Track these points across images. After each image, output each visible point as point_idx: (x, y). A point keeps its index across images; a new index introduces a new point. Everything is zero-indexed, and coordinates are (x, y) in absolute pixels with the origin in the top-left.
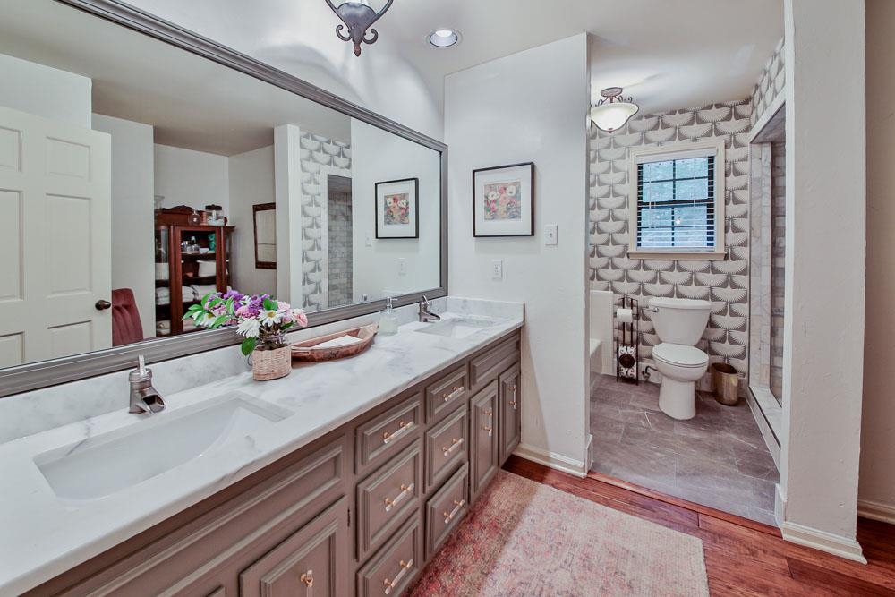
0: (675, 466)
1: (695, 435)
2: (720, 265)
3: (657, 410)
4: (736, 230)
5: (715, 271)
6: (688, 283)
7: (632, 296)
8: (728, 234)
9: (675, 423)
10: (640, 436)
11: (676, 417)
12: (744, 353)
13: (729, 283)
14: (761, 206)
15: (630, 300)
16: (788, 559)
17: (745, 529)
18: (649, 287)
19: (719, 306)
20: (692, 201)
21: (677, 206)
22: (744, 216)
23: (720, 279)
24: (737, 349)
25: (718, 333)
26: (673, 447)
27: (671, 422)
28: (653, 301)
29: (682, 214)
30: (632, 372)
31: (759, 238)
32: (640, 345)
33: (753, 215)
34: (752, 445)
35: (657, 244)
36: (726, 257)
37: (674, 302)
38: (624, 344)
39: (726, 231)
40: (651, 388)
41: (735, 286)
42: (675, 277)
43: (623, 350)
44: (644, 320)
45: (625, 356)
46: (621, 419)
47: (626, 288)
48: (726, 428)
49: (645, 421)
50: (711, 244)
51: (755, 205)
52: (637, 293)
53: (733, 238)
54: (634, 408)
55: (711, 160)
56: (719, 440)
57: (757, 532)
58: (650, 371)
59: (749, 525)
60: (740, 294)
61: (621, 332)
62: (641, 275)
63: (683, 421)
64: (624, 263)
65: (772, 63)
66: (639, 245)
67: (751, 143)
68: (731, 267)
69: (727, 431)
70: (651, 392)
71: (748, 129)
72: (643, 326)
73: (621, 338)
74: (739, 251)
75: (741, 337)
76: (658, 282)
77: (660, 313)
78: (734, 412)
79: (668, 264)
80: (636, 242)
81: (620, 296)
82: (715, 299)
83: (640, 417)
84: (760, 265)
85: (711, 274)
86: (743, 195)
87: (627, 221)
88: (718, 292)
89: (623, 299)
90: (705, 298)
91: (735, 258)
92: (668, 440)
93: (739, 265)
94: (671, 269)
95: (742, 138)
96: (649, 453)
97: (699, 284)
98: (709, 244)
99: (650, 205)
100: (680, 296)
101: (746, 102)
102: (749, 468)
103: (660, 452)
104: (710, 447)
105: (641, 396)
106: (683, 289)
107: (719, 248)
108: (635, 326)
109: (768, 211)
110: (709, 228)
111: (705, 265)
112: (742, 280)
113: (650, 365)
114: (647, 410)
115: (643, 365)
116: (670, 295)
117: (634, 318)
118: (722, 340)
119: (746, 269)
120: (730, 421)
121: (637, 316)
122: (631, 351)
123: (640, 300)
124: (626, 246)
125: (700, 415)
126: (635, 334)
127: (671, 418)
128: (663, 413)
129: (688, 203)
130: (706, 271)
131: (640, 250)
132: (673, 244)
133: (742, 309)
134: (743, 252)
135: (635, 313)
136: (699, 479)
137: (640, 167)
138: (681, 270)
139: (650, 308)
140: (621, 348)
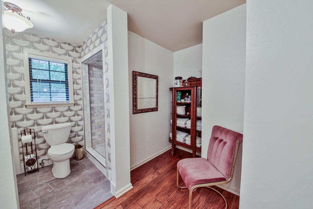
0: (73, 201)
1: (74, 180)
2: (72, 108)
3: (54, 178)
4: (78, 94)
5: (71, 110)
6: (60, 116)
7: (30, 128)
8: (75, 96)
9: (64, 180)
10: (50, 198)
11: (64, 177)
12: (83, 139)
13: (76, 114)
14: (86, 86)
15: (29, 130)
16: (121, 204)
17: (107, 206)
18: (40, 122)
19: (73, 123)
20: (59, 81)
21: (51, 83)
22: (80, 89)
23: (73, 113)
24: (80, 138)
25: (74, 134)
26: (68, 193)
27: (62, 181)
28: (44, 128)
29: (54, 87)
30: (35, 166)
31: (86, 97)
32: (37, 151)
33: (84, 89)
34: (93, 171)
35: (43, 100)
36: (75, 105)
37: (54, 126)
38: (27, 154)
39: (74, 95)
40: (46, 169)
41: (78, 115)
42: (54, 115)
43: (27, 158)
44: (38, 138)
45: (29, 160)
46: (36, 197)
47: (26, 124)
48: (83, 169)
49: (50, 188)
50: (68, 100)
51: (84, 86)
52: (34, 125)
53: (77, 97)
54: (41, 185)
55: (66, 65)
56: (83, 176)
57: (110, 203)
58: (44, 161)
59: (107, 203)
60: (80, 118)
61: (25, 148)
62: (35, 116)
63: (67, 177)
64: (24, 110)
65: (99, 30)
66: (32, 100)
67: (82, 63)
68: (76, 108)
69: (84, 171)
70: (47, 172)
71: (80, 57)
72: (38, 141)
73: (25, 151)
74: (79, 102)
75: (81, 133)
76: (45, 118)
77: (49, 133)
78: (83, 162)
79: (50, 109)
80: (30, 99)
81: (22, 129)
82: (71, 121)
83: (46, 188)
84: (87, 107)
85: (69, 112)
86: (80, 82)
87: (24, 88)
88: (72, 118)
89: (25, 130)
90: (68, 122)
91: (78, 105)
92: (65, 190)
93: (79, 107)
94: (51, 111)
95: (78, 60)
96: (58, 205)
97: (64, 116)
98: (67, 100)
99: (38, 81)
100: (56, 123)
101: (79, 47)
102: (97, 180)
103: (64, 200)
104: (82, 181)
105: (42, 176)
106: (58, 120)
107: (71, 101)
108: (33, 143)
109: (88, 88)
110: (66, 93)
111: (66, 108)
112: (80, 113)
113: (44, 158)
114: (49, 182)
115: (40, 161)
116: (52, 123)
117: (33, 139)
118: (75, 136)
119: (82, 108)
120: (83, 166)
121: (34, 137)
122: (33, 156)
123: (36, 128)
124: (25, 101)
125: (73, 170)
126: (34, 147)
127: (61, 179)
128: (57, 178)
129: (58, 82)
130: (67, 111)
131: (33, 103)
132: (51, 100)
133: (81, 123)
134: (80, 102)
135: (33, 136)
136: (84, 199)
137: (30, 60)
138: (56, 111)
139: (43, 132)
140: (26, 157)
